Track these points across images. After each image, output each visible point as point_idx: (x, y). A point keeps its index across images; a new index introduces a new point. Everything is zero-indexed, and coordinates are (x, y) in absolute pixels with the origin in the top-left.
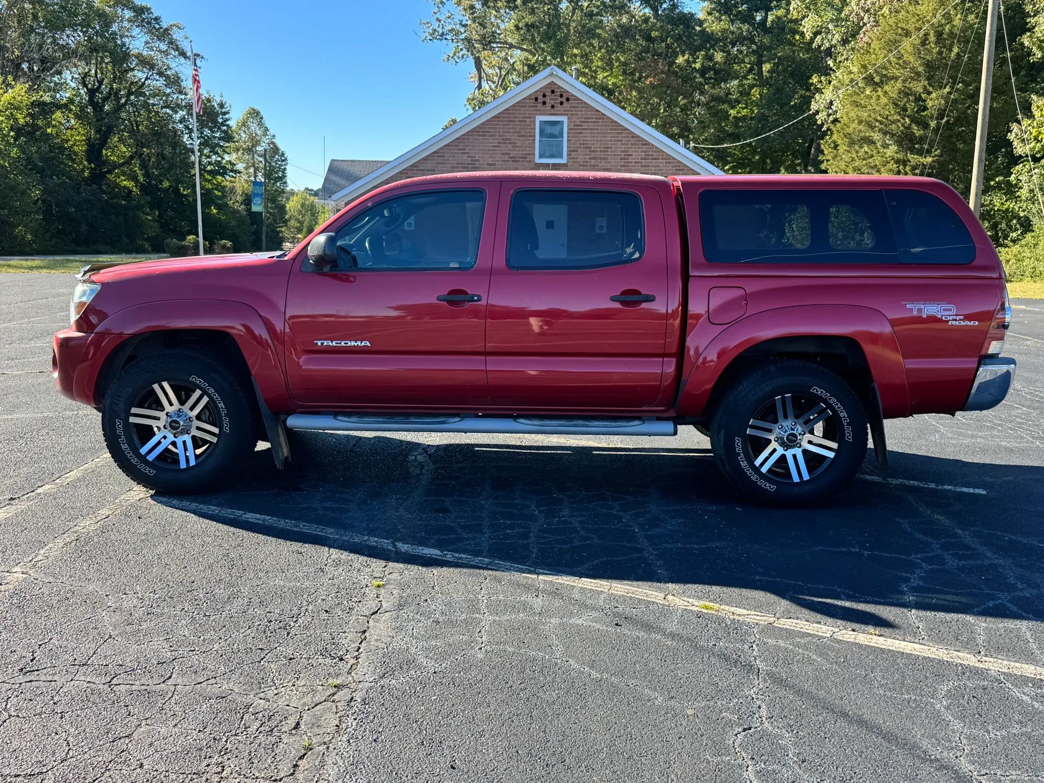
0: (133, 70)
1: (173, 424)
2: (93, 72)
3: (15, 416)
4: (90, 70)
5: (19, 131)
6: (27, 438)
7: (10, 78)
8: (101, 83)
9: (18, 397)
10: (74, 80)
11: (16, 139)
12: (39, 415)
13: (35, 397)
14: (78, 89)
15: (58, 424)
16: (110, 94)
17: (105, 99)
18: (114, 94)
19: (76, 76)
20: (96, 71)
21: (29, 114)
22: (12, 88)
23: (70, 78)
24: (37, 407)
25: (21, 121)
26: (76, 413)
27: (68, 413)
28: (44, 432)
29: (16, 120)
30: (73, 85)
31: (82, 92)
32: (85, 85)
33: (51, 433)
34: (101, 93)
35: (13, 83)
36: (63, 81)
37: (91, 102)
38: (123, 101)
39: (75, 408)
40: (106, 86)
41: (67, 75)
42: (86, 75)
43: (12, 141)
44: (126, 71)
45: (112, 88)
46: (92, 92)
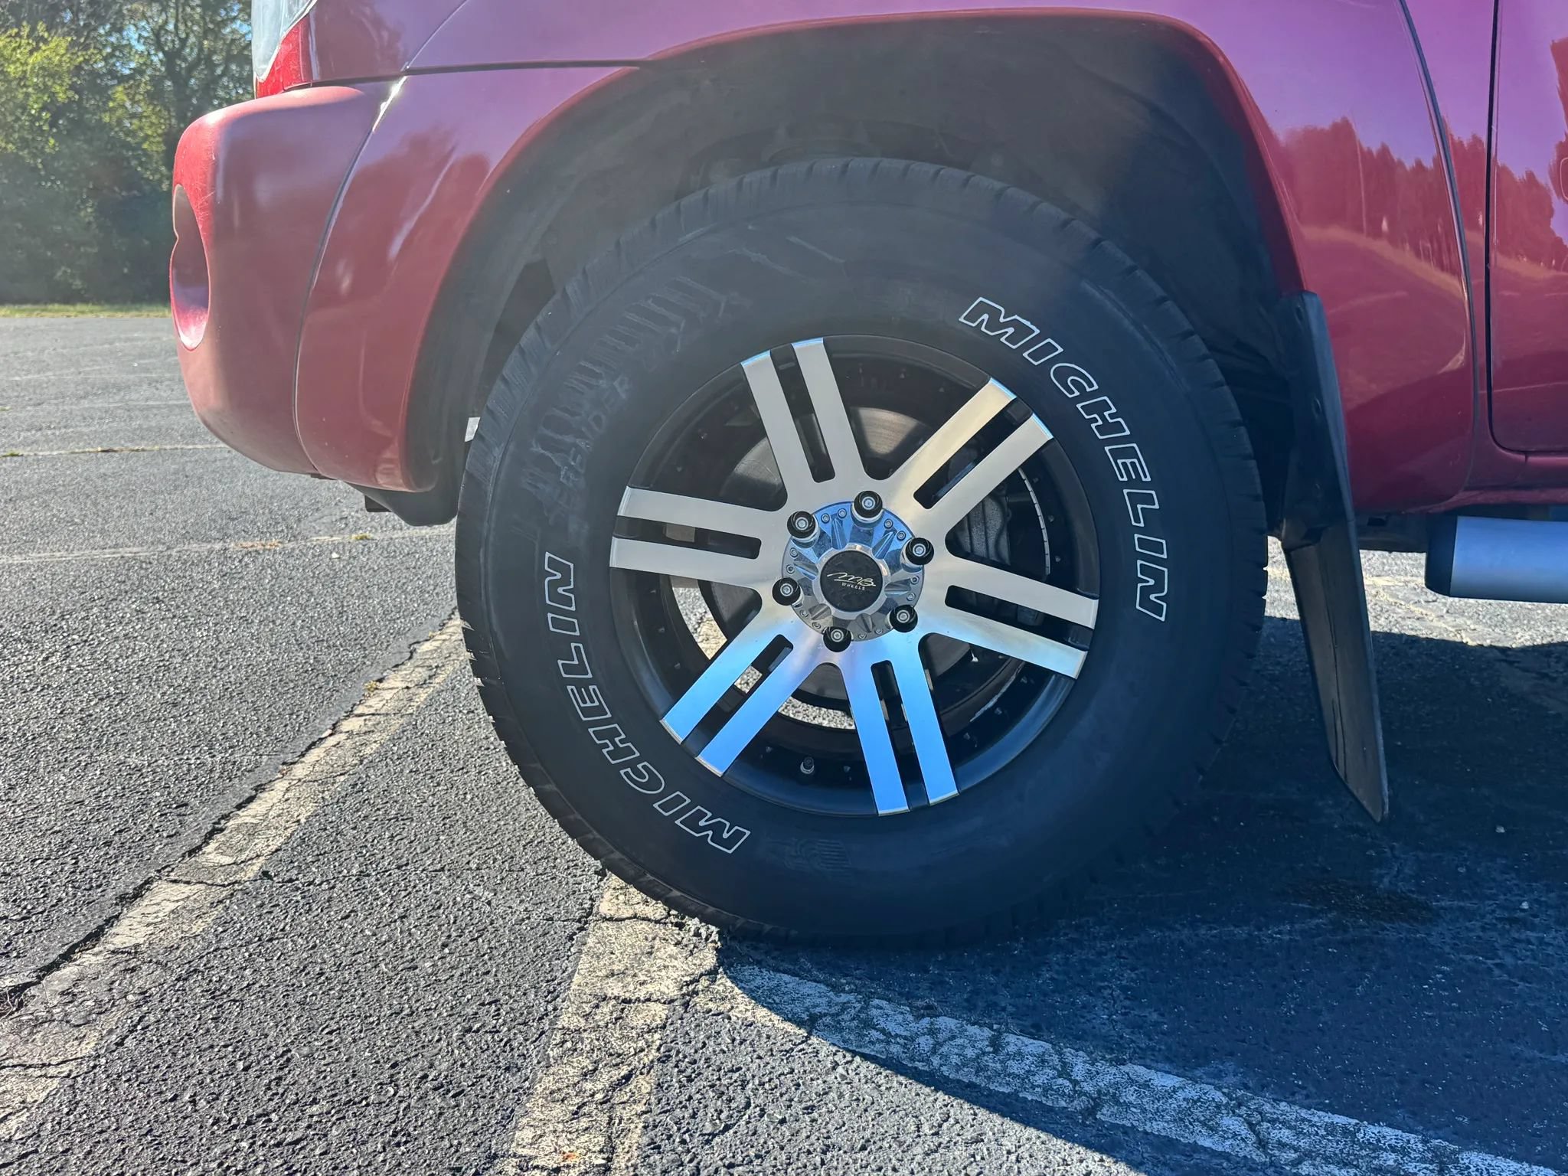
0: (234, 19)
1: (844, 578)
2: (171, 27)
3: (33, 558)
4: (166, 22)
5: (57, 111)
6: (71, 631)
7: (41, 27)
8: (183, 42)
9: (46, 505)
10: (142, 41)
11: (53, 124)
12: (108, 554)
13: (95, 504)
14: (149, 54)
15: (169, 580)
16: (198, 60)
17: (191, 69)
18: (205, 59)
19: (145, 34)
20: (176, 27)
21: (72, 87)
22: (46, 42)
23: (136, 36)
24: (102, 531)
25: (61, 97)
26: (218, 546)
27: (194, 546)
28: (128, 607)
29: (53, 95)
30: (141, 48)
31: (155, 59)
32: (159, 46)
33: (151, 611)
34: (185, 60)
35: (46, 35)
36: (125, 42)
37: (171, 72)
38: (219, 71)
39: (214, 533)
40: (192, 49)
41: (131, 33)
42: (162, 29)
43: (45, 128)
44: (224, 23)
45: (201, 49)
46: (171, 57)
